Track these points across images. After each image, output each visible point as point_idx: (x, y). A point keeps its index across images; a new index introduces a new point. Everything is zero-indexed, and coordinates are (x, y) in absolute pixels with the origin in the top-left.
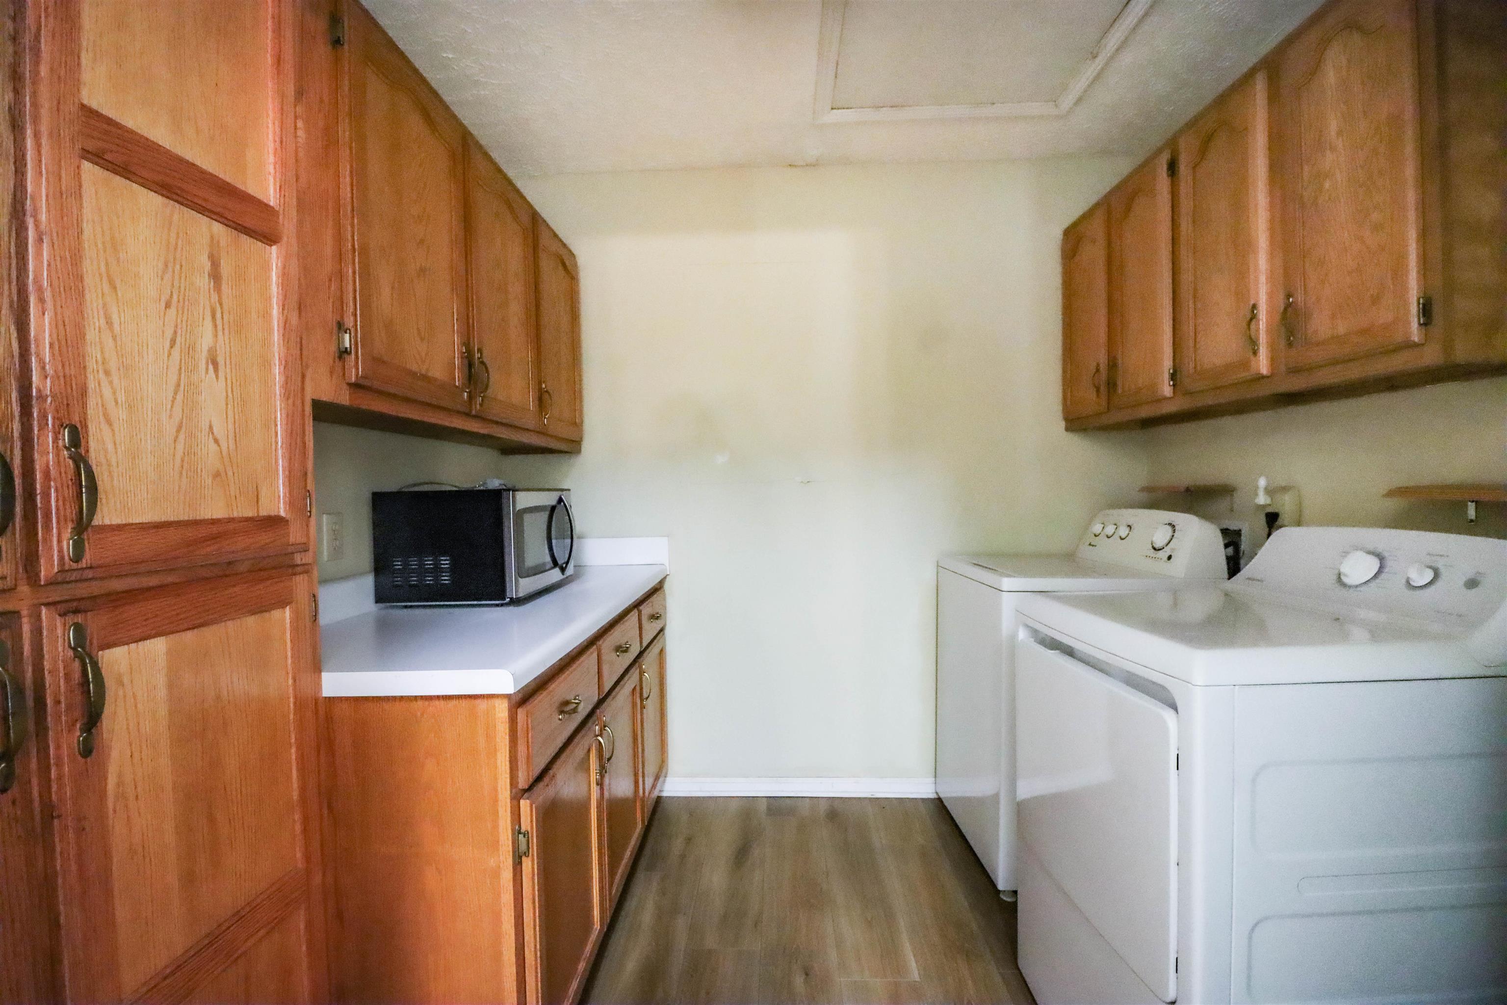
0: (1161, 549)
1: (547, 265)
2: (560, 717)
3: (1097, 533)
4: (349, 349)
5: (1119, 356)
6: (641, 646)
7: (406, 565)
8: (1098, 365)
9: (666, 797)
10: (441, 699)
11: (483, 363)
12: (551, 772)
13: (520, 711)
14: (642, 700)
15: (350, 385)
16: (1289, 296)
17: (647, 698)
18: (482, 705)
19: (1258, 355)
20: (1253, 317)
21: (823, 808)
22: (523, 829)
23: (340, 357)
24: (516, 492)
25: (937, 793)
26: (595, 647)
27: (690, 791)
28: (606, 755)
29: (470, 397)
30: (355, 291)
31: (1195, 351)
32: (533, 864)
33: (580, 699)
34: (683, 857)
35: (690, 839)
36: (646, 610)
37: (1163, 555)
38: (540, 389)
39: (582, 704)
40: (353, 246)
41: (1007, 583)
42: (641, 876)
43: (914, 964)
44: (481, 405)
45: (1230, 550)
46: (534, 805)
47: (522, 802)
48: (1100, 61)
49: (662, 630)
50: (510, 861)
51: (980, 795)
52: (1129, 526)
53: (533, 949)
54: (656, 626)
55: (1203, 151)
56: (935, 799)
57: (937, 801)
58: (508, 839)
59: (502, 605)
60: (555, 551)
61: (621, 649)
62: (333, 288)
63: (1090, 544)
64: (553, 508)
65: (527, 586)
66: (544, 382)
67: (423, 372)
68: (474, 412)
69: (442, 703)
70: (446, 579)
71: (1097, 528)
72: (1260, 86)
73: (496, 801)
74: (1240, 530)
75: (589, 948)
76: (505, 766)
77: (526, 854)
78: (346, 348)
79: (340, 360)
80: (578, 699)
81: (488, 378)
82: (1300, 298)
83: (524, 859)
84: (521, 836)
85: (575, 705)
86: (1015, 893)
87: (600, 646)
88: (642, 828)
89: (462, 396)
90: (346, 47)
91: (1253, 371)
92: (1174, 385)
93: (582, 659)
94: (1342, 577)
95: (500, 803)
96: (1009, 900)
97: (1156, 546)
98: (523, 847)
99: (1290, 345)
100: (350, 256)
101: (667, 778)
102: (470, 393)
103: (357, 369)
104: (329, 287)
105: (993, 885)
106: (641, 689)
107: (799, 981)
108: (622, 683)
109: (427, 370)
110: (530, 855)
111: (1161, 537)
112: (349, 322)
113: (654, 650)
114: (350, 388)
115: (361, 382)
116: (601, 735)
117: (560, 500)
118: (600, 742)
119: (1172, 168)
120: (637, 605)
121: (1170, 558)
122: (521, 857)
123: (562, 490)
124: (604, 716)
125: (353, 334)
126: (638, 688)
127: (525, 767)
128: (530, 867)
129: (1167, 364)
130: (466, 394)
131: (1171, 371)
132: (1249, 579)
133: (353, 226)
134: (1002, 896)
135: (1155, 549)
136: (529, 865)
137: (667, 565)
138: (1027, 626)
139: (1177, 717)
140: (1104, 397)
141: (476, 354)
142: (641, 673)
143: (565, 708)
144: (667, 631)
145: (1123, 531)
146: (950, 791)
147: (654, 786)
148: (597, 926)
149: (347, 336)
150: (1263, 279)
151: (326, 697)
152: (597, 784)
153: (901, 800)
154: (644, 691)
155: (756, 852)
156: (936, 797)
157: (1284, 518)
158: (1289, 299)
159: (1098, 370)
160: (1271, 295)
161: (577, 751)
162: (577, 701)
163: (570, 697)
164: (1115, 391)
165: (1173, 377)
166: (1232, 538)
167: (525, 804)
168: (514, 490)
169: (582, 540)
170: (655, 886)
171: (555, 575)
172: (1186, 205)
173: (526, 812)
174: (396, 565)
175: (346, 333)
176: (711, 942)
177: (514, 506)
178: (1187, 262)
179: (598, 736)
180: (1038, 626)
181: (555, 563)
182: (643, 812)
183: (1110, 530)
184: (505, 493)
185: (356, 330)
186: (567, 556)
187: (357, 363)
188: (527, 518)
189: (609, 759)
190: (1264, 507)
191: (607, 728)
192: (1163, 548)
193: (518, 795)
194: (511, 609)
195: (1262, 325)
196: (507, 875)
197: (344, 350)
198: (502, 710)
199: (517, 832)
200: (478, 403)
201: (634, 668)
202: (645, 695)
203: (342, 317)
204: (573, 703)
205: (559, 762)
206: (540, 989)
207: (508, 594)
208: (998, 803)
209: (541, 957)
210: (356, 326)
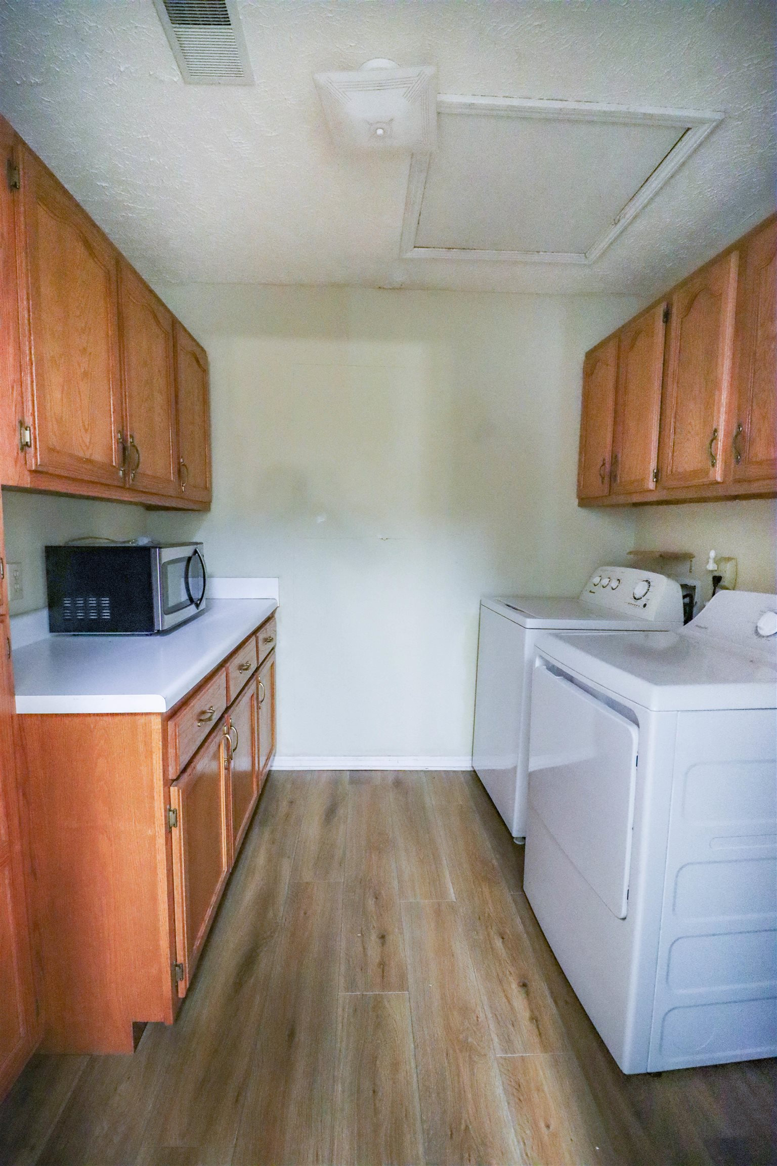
0: (639, 599)
1: (184, 361)
2: (199, 724)
3: (596, 583)
4: (29, 443)
5: (620, 455)
6: (258, 663)
7: (74, 603)
8: (604, 460)
9: (274, 770)
10: (110, 716)
11: (134, 446)
12: (192, 765)
13: (169, 723)
14: (258, 703)
15: (31, 471)
16: (739, 426)
17: (262, 702)
18: (142, 720)
19: (715, 467)
20: (714, 438)
21: (390, 779)
22: (172, 809)
23: (22, 449)
24: (162, 549)
25: (473, 767)
26: (224, 669)
27: (293, 767)
28: (232, 748)
29: (124, 474)
30: (33, 395)
31: (673, 459)
32: (180, 833)
33: (214, 709)
34: (288, 815)
35: (292, 802)
36: (261, 635)
37: (641, 603)
38: (179, 463)
39: (215, 713)
40: (31, 359)
41: (530, 622)
42: (256, 831)
43: (452, 891)
44: (133, 480)
45: (687, 600)
46: (180, 791)
47: (172, 789)
48: (619, 227)
49: (273, 649)
50: (162, 831)
51: (503, 768)
52: (618, 580)
53: (180, 891)
54: (270, 646)
55: (689, 307)
56: (471, 771)
57: (473, 773)
58: (162, 816)
59: (151, 635)
60: (191, 592)
61: (242, 668)
62: (15, 395)
63: (590, 592)
64: (189, 559)
65: (171, 620)
66: (182, 457)
67: (88, 457)
68: (127, 486)
69: (110, 719)
70: (106, 615)
71: (596, 580)
72: (733, 262)
73: (152, 788)
74: (695, 586)
75: (219, 886)
76: (159, 763)
77: (175, 825)
78: (27, 442)
79: (22, 452)
80: (212, 710)
81: (139, 457)
82: (746, 428)
83: (173, 828)
84: (171, 813)
85: (210, 714)
86: (524, 838)
87: (228, 668)
88: (257, 797)
89: (118, 473)
90: (22, 189)
91: (711, 478)
92: (656, 481)
93: (214, 679)
94: (759, 630)
95: (155, 790)
96: (520, 843)
97: (637, 597)
98: (172, 821)
99: (738, 462)
100: (29, 368)
101: (276, 757)
102: (124, 471)
103: (36, 459)
104: (12, 393)
105: (510, 834)
106: (258, 694)
107: (371, 902)
108: (244, 692)
109: (91, 455)
110: (178, 825)
111: (640, 590)
112: (29, 421)
113: (268, 664)
114: (31, 474)
115: (40, 469)
116: (228, 733)
117: (196, 552)
118: (227, 739)
119: (667, 316)
120: (255, 633)
121: (645, 605)
122: (171, 827)
123: (197, 544)
124: (231, 719)
125: (32, 431)
126: (255, 696)
127: (174, 764)
128: (178, 834)
129: (653, 466)
130: (121, 472)
131: (655, 471)
132: (697, 626)
133: (30, 342)
134: (515, 840)
135: (635, 598)
136: (177, 833)
137: (278, 600)
138: (541, 657)
139: (639, 730)
140: (607, 486)
141: (129, 439)
142: (258, 682)
143: (201, 717)
144: (277, 649)
145: (614, 584)
146: (482, 765)
147: (266, 764)
148: (225, 868)
149: (27, 433)
150: (723, 410)
151: (19, 714)
152: (226, 769)
153: (447, 772)
154: (260, 697)
155: (341, 812)
156: (471, 769)
157: (725, 582)
158: (740, 428)
159: (604, 464)
160: (728, 422)
161: (212, 747)
162: (211, 711)
163: (206, 708)
164: (615, 480)
165: (656, 476)
166: (689, 593)
167: (174, 790)
168: (160, 548)
169: (212, 578)
170: (267, 836)
171: (192, 610)
172: (674, 345)
173: (175, 796)
174: (66, 604)
175: (26, 430)
176: (307, 876)
177: (160, 560)
178: (672, 389)
179: (225, 734)
180: (548, 658)
181: (191, 600)
182: (258, 785)
183: (605, 581)
184: (153, 550)
185: (35, 428)
186: (201, 594)
187: (36, 453)
188: (170, 568)
189: (234, 750)
190: (712, 571)
191: (233, 728)
192: (641, 598)
193: (168, 783)
194: (158, 637)
195: (720, 445)
196: (161, 841)
197: (25, 443)
198: (156, 724)
199: (168, 810)
200: (131, 478)
201: (252, 681)
202: (260, 699)
203: (23, 416)
204: (209, 712)
205: (198, 757)
206: (185, 918)
207: (156, 628)
208: (515, 773)
209: (186, 896)
210: (35, 424)
